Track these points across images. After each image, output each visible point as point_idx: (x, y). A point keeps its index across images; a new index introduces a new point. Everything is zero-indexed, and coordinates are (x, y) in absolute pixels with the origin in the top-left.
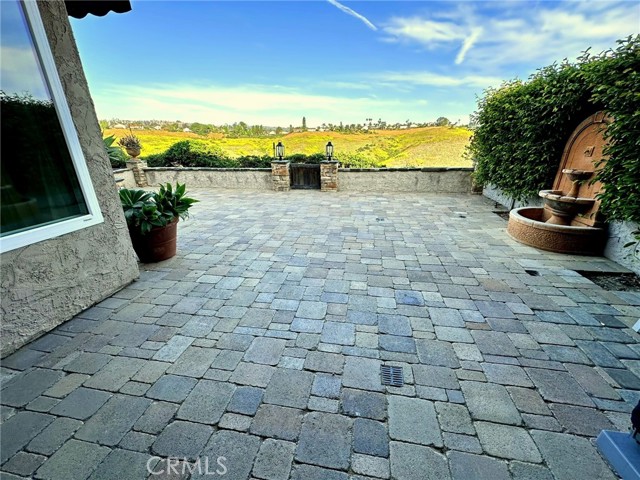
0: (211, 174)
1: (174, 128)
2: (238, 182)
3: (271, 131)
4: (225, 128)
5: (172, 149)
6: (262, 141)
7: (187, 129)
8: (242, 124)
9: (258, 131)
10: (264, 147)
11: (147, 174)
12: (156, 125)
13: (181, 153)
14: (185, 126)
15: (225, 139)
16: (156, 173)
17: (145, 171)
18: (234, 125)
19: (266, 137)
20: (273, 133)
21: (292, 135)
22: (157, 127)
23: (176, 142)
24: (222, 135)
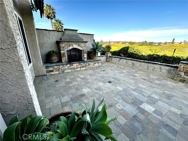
0: (134, 62)
1: (124, 43)
2: (148, 69)
3: (156, 43)
4: (139, 43)
5: (121, 49)
6: (152, 47)
7: (128, 43)
8: (145, 41)
9: (151, 44)
10: (152, 49)
11: (110, 58)
12: (120, 42)
13: (124, 51)
14: (127, 42)
15: (138, 46)
16: (113, 58)
17: (110, 57)
18: (142, 42)
19: (154, 46)
20: (157, 44)
21: (166, 45)
22: (120, 43)
23: (124, 47)
24: (137, 45)
